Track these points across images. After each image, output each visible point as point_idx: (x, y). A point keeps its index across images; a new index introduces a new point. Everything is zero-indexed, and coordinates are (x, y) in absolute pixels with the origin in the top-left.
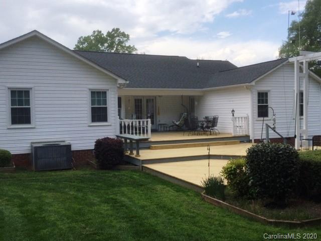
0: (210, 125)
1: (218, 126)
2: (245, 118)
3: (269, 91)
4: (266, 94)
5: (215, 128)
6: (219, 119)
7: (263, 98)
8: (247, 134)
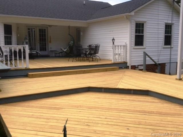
0: (93, 52)
1: (99, 53)
2: (123, 46)
3: (145, 22)
4: (143, 25)
5: (97, 55)
6: (100, 47)
7: (139, 28)
8: (125, 61)
